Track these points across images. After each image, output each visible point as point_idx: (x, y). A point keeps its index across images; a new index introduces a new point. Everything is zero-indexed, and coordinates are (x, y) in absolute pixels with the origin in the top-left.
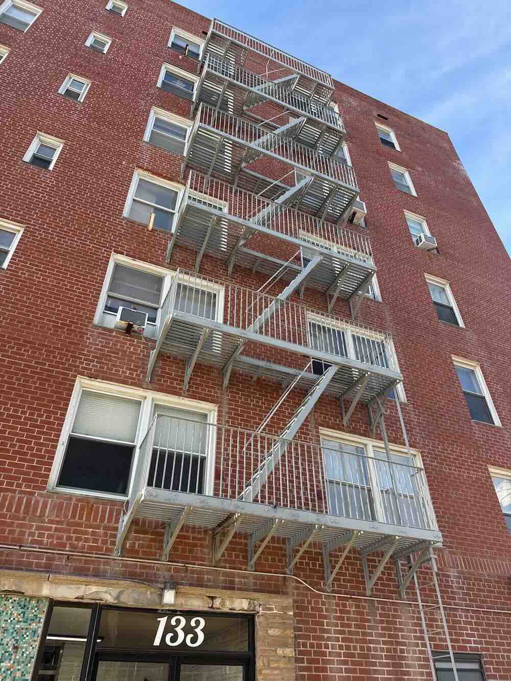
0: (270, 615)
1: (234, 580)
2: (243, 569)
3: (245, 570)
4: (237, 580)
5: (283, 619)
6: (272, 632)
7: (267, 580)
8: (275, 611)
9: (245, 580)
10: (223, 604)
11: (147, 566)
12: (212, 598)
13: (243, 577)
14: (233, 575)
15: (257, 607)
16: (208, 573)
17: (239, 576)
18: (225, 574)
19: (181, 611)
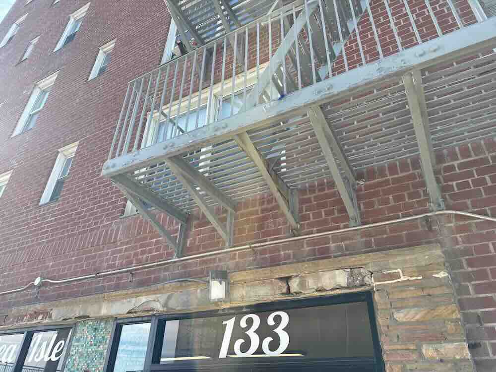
0: (394, 286)
1: (328, 248)
2: (342, 226)
3: (346, 227)
4: (332, 245)
5: (423, 289)
6: (402, 315)
7: (391, 231)
8: (403, 278)
9: (348, 242)
10: (302, 284)
11: (208, 260)
12: (287, 279)
13: (343, 240)
14: (326, 240)
15: (366, 279)
16: (286, 247)
17: (336, 239)
18: (312, 243)
19: (247, 307)
